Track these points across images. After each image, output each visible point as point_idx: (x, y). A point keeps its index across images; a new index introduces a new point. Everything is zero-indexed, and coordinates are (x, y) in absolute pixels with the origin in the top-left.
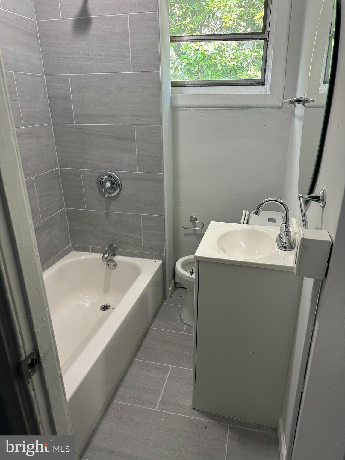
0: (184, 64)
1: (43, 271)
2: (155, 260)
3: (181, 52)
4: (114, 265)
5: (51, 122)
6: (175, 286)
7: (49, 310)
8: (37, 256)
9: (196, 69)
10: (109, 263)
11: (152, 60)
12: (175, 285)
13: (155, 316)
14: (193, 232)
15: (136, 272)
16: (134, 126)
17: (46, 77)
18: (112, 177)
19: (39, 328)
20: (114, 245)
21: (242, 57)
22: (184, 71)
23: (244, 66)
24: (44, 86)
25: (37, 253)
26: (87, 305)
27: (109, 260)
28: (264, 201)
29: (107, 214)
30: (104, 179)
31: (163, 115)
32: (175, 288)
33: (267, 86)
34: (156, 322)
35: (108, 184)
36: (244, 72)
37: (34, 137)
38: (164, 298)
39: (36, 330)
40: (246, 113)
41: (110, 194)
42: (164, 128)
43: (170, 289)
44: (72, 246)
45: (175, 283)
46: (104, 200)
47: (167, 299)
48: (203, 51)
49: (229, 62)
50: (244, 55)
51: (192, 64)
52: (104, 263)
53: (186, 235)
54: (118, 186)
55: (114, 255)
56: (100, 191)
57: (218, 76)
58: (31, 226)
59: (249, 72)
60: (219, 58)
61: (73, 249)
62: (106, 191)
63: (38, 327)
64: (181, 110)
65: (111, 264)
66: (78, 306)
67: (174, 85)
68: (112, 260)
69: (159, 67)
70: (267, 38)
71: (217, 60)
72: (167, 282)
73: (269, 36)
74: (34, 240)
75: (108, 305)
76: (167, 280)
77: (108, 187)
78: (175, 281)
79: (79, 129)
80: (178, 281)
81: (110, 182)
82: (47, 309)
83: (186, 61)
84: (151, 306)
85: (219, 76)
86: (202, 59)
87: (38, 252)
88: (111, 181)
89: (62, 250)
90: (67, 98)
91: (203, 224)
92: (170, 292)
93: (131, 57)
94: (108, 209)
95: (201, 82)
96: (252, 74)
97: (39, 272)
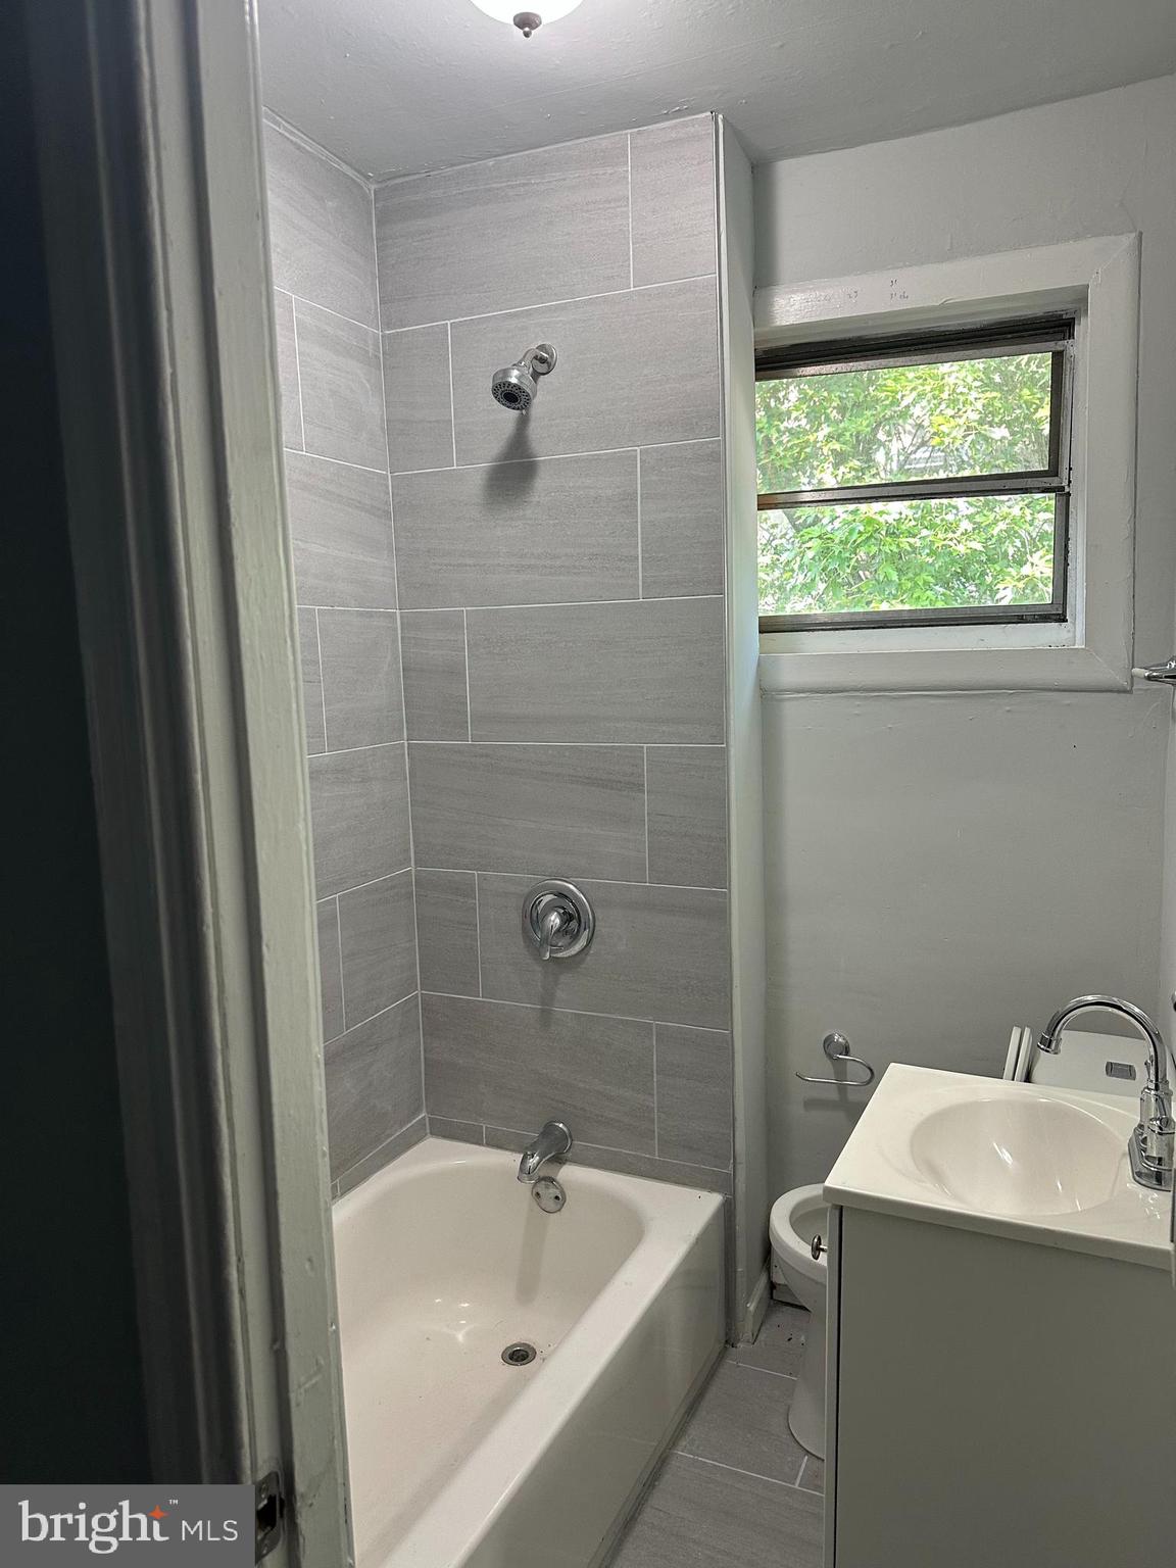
0: (810, 554)
1: (333, 1198)
2: (696, 1193)
3: (801, 521)
4: (557, 1198)
5: (405, 737)
6: (772, 1298)
7: (336, 1332)
8: (324, 1153)
9: (848, 567)
10: (541, 1188)
11: (700, 567)
12: (772, 1294)
13: (692, 1406)
14: (834, 1095)
15: (631, 1231)
16: (643, 747)
17: (401, 617)
18: (566, 897)
19: (302, 1390)
20: (561, 1125)
21: (1002, 526)
22: (809, 575)
23: (1011, 551)
24: (395, 641)
25: (323, 1145)
26: (460, 1337)
27: (541, 1179)
28: (1073, 1002)
29: (546, 1016)
30: (542, 904)
31: (732, 717)
32: (769, 1306)
33: (1074, 624)
34: (695, 1430)
35: (554, 920)
36: (1010, 569)
37: (353, 779)
38: (729, 1342)
39: (295, 1396)
40: (1008, 708)
41: (560, 950)
42: (733, 751)
43: (752, 1306)
44: (427, 1119)
45: (772, 1286)
46: (538, 968)
47: (741, 1345)
48: (870, 515)
49: (959, 542)
50: (1007, 521)
51: (836, 554)
52: (525, 1188)
53: (810, 1104)
54: (583, 924)
55: (559, 1160)
56: (528, 940)
57: (921, 583)
58: (318, 1062)
59: (1026, 570)
60: (925, 532)
61: (428, 1131)
62: (545, 941)
63: (300, 1387)
64: (790, 699)
65: (548, 1195)
66: (428, 1339)
67: (768, 626)
68: (552, 1180)
69: (721, 583)
70: (1066, 487)
71: (916, 539)
72: (739, 1280)
73: (1070, 482)
74: (320, 1104)
75: (529, 1346)
76: (740, 1270)
77: (554, 929)
78: (769, 1277)
79: (481, 756)
80: (779, 1278)
81: (559, 913)
82: (334, 1327)
83: (816, 544)
84: (678, 1366)
85: (926, 583)
86: (868, 538)
87: (327, 1143)
88: (564, 909)
89: (396, 1131)
90: (454, 672)
91: (871, 1070)
92: (751, 1318)
93: (640, 558)
94: (547, 999)
95: (854, 617)
96: (1038, 575)
97: (322, 1204)
